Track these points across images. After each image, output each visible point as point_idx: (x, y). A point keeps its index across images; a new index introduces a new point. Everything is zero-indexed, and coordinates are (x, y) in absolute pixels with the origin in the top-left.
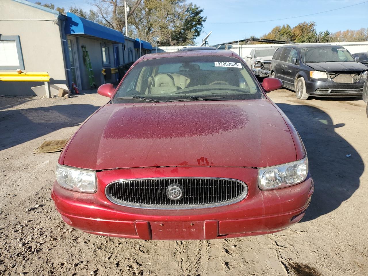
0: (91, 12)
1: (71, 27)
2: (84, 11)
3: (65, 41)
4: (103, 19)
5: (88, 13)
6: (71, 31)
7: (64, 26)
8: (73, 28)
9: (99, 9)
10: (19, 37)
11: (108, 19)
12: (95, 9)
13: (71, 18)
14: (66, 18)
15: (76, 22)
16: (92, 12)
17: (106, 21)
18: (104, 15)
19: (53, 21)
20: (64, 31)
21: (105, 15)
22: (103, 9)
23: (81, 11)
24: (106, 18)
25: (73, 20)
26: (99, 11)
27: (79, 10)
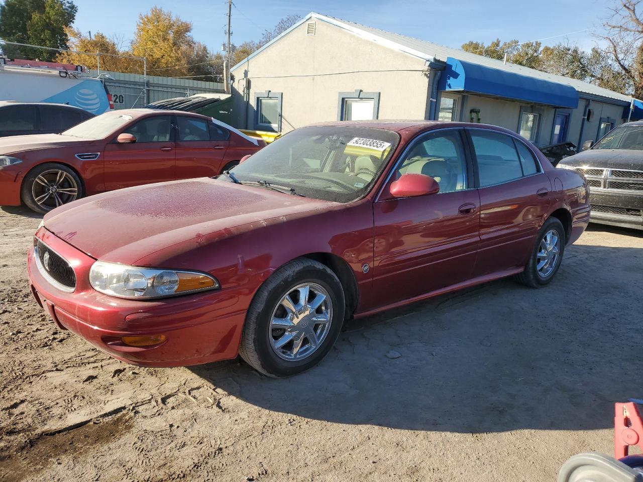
0: (595, 51)
1: (448, 80)
2: (580, 51)
3: (435, 100)
4: (615, 63)
5: (589, 52)
6: (447, 86)
7: (437, 78)
8: (451, 81)
9: (611, 45)
10: (380, 93)
11: (626, 64)
12: (604, 46)
13: (451, 66)
14: (445, 65)
15: (457, 72)
16: (597, 52)
17: (622, 66)
18: (619, 55)
19: (423, 71)
20: (435, 86)
21: (621, 56)
22: (621, 44)
23: (575, 51)
24: (622, 62)
25: (453, 69)
26: (612, 49)
27: (572, 49)
